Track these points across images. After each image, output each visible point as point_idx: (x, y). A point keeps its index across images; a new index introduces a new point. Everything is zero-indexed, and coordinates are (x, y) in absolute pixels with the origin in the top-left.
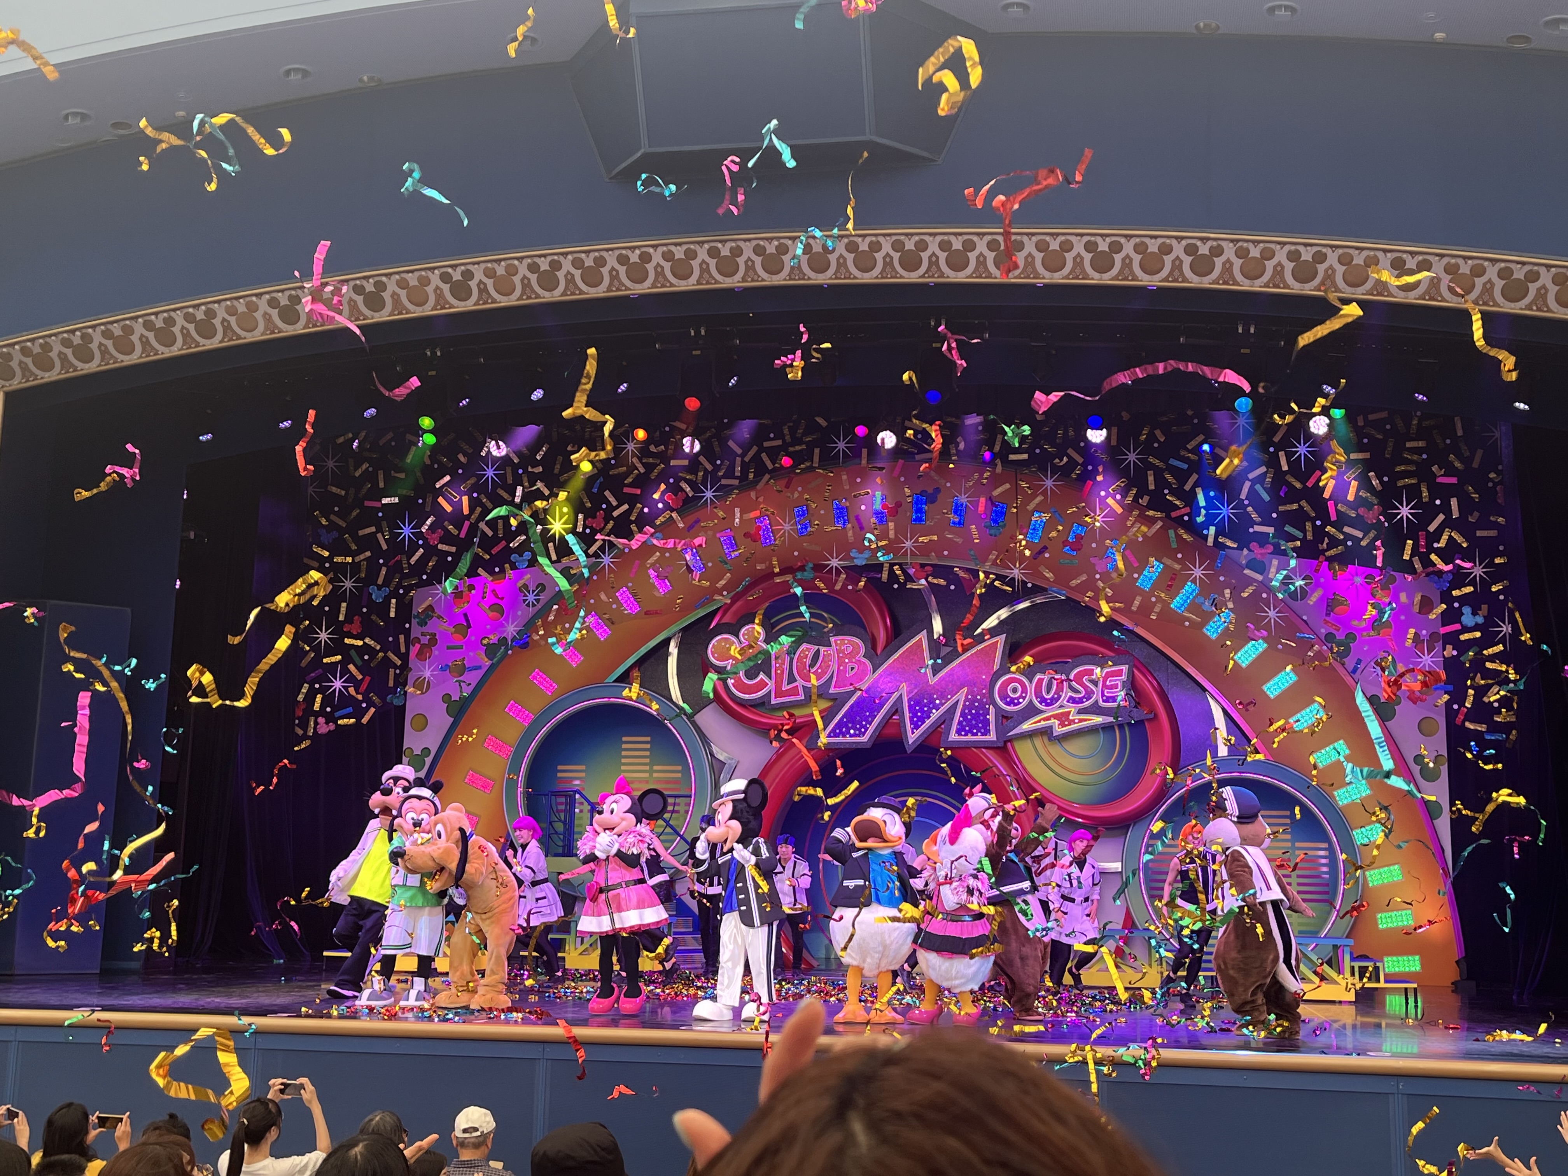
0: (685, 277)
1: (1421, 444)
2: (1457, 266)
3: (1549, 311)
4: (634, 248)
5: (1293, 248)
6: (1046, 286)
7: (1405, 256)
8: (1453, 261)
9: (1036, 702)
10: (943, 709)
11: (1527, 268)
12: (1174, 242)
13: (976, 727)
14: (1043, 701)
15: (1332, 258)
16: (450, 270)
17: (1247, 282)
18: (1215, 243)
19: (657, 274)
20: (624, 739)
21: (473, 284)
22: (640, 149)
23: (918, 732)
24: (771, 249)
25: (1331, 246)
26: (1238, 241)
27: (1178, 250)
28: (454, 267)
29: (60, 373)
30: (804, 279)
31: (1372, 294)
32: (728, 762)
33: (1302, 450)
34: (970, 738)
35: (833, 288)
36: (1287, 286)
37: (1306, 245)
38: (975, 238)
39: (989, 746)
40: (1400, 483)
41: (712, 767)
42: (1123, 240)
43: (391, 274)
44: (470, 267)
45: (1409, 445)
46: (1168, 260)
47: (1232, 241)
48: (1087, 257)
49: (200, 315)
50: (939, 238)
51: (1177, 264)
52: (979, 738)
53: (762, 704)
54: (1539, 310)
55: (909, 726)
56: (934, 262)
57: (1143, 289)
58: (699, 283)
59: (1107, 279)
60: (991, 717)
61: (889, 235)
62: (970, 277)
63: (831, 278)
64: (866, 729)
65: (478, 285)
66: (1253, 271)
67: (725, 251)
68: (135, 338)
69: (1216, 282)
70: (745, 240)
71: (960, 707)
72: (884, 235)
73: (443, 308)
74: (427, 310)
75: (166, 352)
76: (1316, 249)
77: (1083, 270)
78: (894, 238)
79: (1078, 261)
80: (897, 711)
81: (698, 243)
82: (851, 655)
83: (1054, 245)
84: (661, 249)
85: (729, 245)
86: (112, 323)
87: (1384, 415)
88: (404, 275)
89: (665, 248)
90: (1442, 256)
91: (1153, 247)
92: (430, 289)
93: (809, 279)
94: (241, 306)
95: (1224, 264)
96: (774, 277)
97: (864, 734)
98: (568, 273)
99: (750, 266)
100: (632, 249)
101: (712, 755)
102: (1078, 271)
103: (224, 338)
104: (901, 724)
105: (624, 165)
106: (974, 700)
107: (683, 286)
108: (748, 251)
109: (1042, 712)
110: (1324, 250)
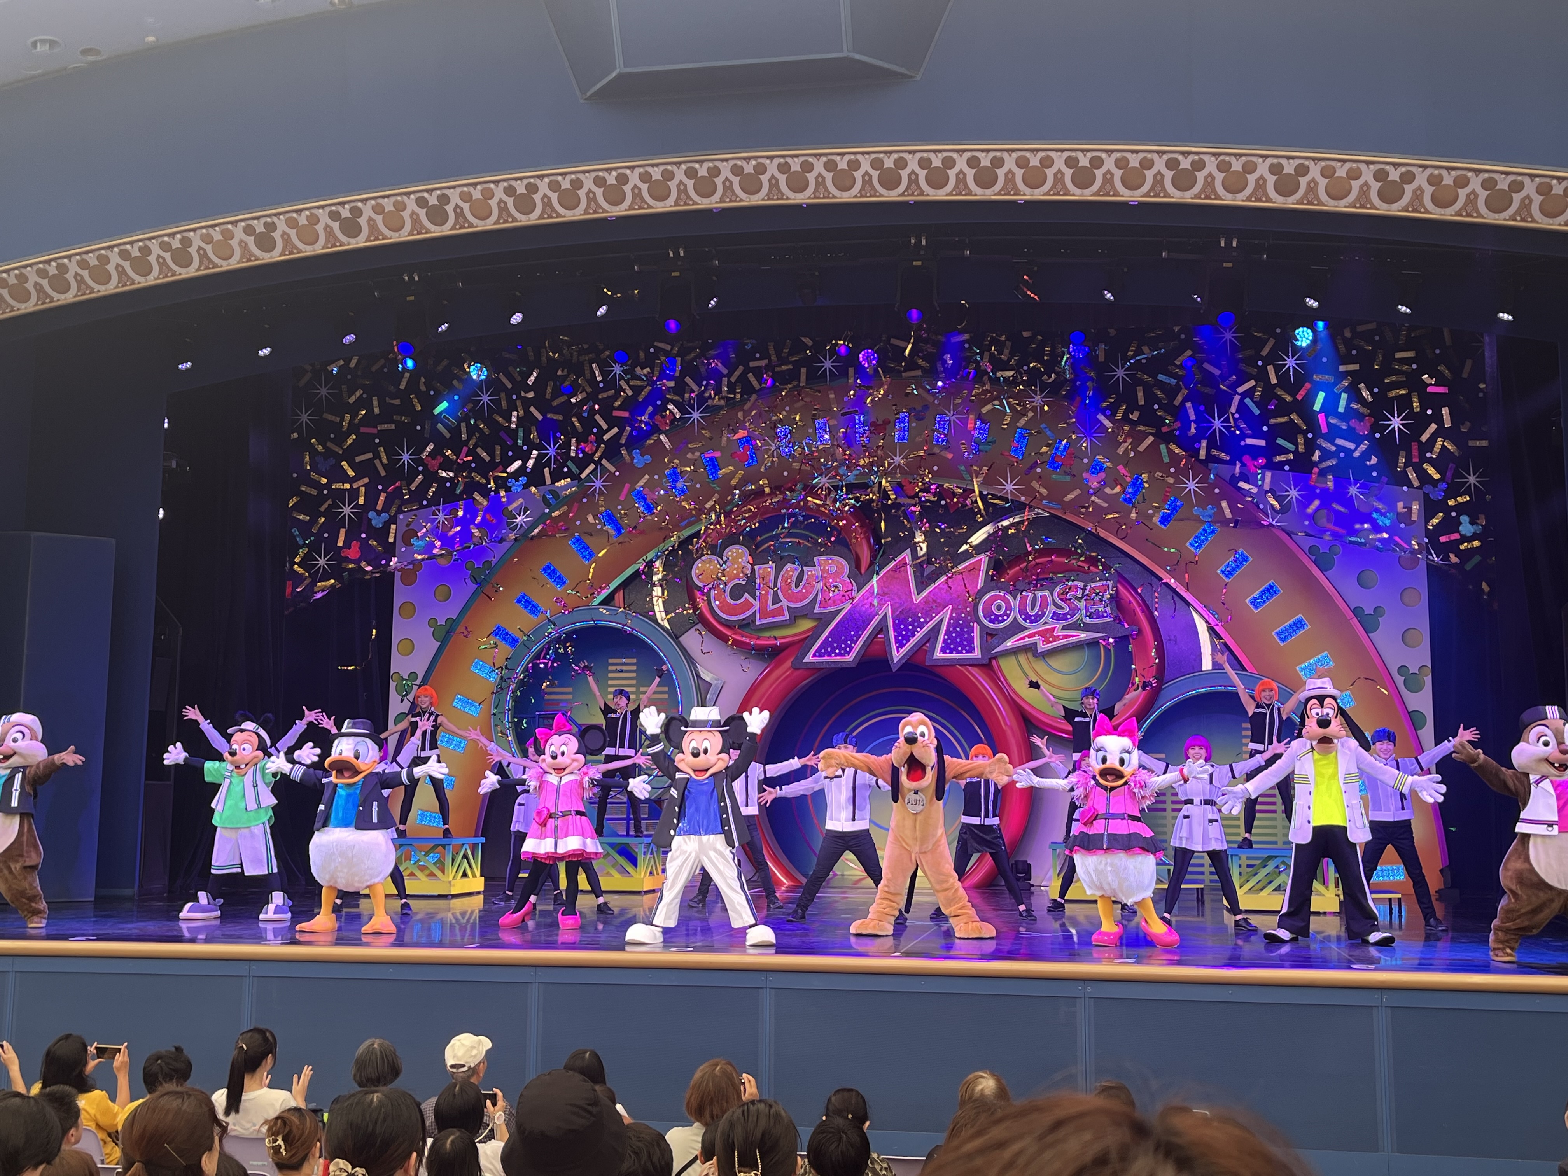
0: (663, 198)
1: (1410, 354)
2: (1441, 177)
3: (1534, 221)
4: (611, 169)
5: (1275, 161)
6: (1027, 202)
7: (1387, 167)
8: (1436, 172)
9: (1020, 620)
10: (926, 629)
11: (1511, 178)
12: (1155, 156)
13: (960, 644)
14: (1027, 617)
15: (1315, 171)
16: (426, 195)
17: (1229, 196)
18: (1196, 157)
19: (634, 196)
20: (610, 661)
21: (450, 208)
22: (615, 69)
23: (903, 651)
24: (749, 168)
25: (1313, 159)
26: (1220, 154)
27: (1160, 164)
28: (430, 191)
29: (36, 305)
30: (782, 199)
31: (1355, 207)
32: (714, 682)
33: (1290, 362)
34: (954, 656)
35: (812, 208)
36: (1269, 200)
37: (1288, 158)
38: (955, 155)
39: (974, 663)
40: (1392, 394)
41: (698, 688)
42: (1104, 155)
43: (367, 199)
44: (446, 191)
45: (1398, 355)
46: (1149, 174)
47: (1214, 154)
48: (1068, 172)
49: (176, 244)
50: (918, 155)
51: (1159, 180)
52: (965, 655)
53: (746, 624)
54: (1523, 220)
55: (894, 647)
56: (913, 180)
57: (1125, 204)
58: (676, 204)
59: (1087, 195)
60: (976, 634)
61: (868, 153)
62: (950, 194)
63: (809, 198)
64: (851, 649)
65: (455, 210)
66: (1235, 185)
67: (703, 172)
68: (111, 267)
69: (1197, 196)
70: (723, 160)
71: (945, 623)
72: (863, 153)
73: (419, 233)
74: (404, 236)
75: (142, 282)
76: (1298, 162)
77: (1064, 186)
78: (873, 156)
79: (1059, 177)
80: (881, 630)
81: (675, 163)
82: (836, 575)
83: (1035, 161)
84: (638, 171)
85: (706, 165)
86: (87, 252)
87: (1373, 326)
88: (380, 201)
89: (642, 170)
90: (1425, 167)
91: (1134, 161)
92: (406, 214)
93: (788, 198)
94: (217, 235)
95: (1206, 178)
96: (752, 197)
97: (849, 653)
98: (545, 195)
99: (728, 186)
100: (609, 170)
101: (698, 676)
102: (1059, 186)
103: (200, 266)
104: (886, 644)
105: (599, 86)
106: (959, 617)
107: (660, 207)
108: (726, 170)
109: (1026, 629)
110: (1307, 163)
